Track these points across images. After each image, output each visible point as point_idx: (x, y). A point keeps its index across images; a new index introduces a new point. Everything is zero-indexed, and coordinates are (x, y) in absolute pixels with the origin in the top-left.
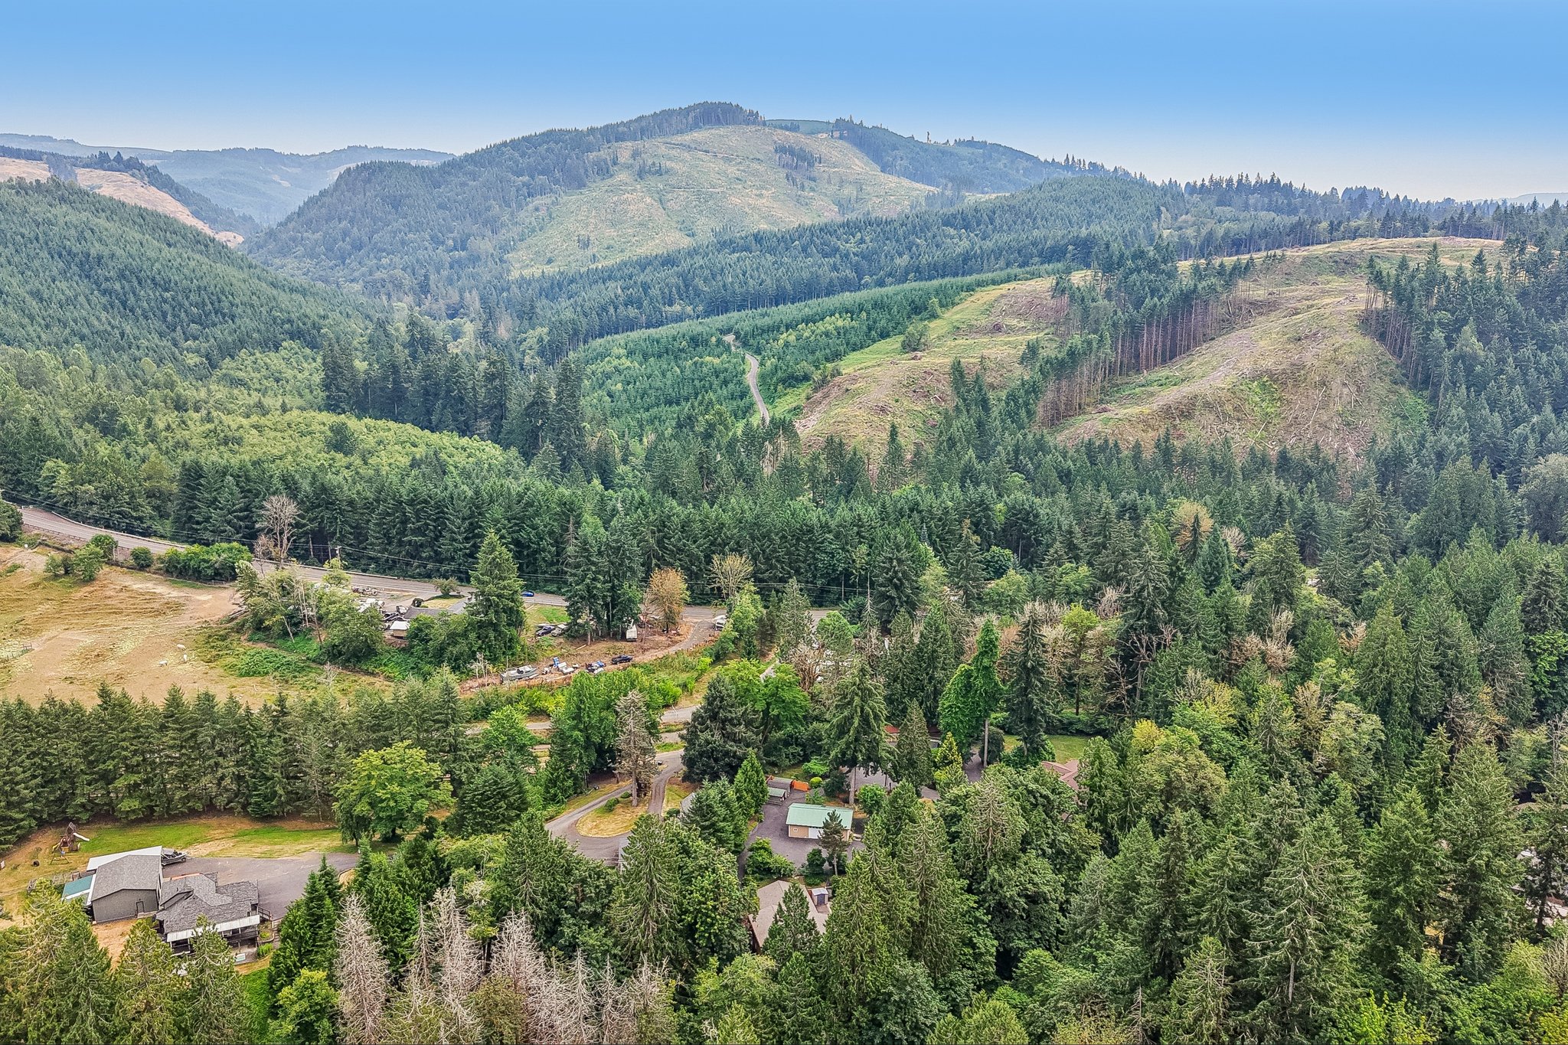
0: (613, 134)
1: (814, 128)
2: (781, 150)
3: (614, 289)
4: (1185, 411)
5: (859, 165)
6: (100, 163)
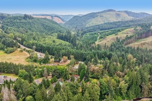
0: (99, 13)
1: (122, 12)
2: (117, 14)
3: (92, 28)
4: (144, 44)
5: (126, 15)
6: (55, 16)
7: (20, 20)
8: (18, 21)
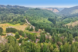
6: (55, 8)
7: (33, 10)
8: (32, 11)
